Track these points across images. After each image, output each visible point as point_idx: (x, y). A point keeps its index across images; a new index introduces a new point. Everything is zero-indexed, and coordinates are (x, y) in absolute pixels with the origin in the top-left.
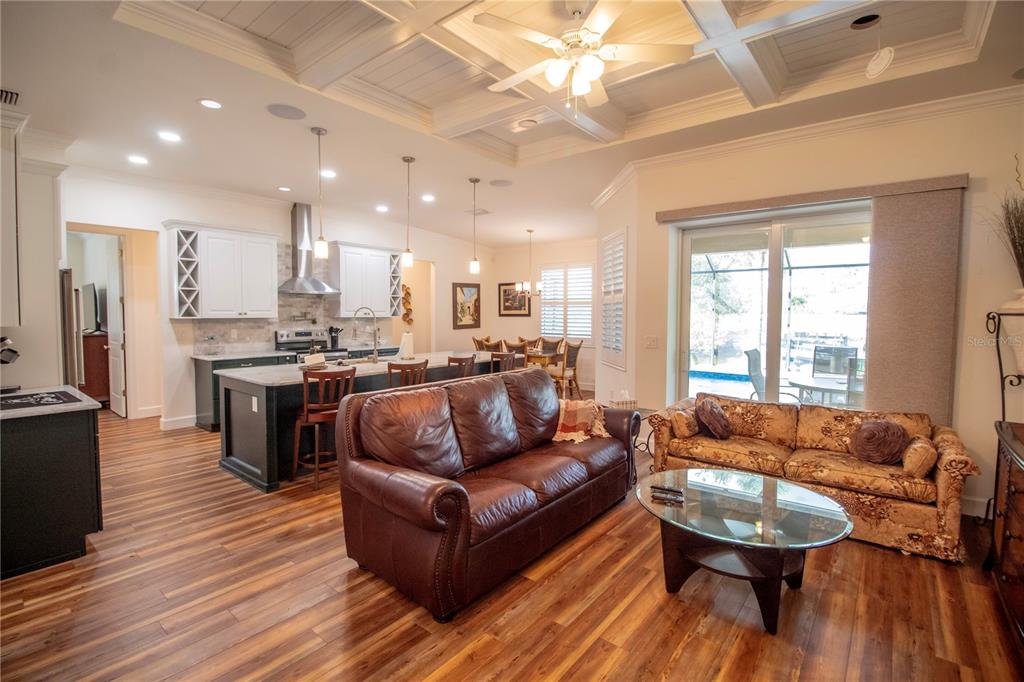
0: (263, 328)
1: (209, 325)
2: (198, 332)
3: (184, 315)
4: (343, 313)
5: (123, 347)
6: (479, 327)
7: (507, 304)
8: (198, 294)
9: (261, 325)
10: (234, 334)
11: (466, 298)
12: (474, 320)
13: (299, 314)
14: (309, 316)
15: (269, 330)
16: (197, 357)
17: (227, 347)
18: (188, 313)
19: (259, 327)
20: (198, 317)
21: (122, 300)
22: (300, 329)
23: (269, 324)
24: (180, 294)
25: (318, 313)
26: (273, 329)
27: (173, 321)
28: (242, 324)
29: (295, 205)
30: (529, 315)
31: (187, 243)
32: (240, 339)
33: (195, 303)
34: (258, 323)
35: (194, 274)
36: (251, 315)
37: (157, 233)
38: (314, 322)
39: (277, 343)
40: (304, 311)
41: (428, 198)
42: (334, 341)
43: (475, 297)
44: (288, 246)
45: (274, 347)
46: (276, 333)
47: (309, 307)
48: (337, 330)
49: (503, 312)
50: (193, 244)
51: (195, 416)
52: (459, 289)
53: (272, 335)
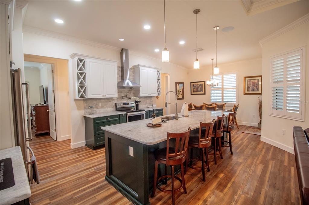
0: (111, 102)
1: (90, 101)
2: (85, 105)
3: (80, 97)
4: (141, 95)
5: (54, 111)
6: (184, 99)
7: (194, 90)
8: (86, 87)
9: (110, 100)
10: (100, 104)
11: (180, 87)
12: (182, 96)
13: (123, 96)
14: (128, 96)
15: (113, 103)
16: (86, 116)
17: (98, 111)
18: (82, 96)
19: (109, 102)
20: (86, 98)
21: (54, 91)
22: (125, 102)
23: (113, 100)
24: (78, 87)
25: (131, 95)
26: (115, 102)
27: (75, 100)
28: (103, 100)
29: (122, 49)
30: (205, 94)
31: (81, 64)
32: (102, 107)
33: (84, 91)
34: (109, 100)
35: (84, 78)
36: (108, 96)
37: (68, 60)
38: (130, 99)
39: (116, 108)
40: (126, 94)
41: (182, 43)
42: (137, 106)
43: (183, 87)
44: (119, 67)
45: (115, 110)
46: (116, 104)
47: (127, 92)
48: (138, 102)
49: (192, 93)
50: (83, 65)
51: (85, 141)
52: (177, 84)
53: (114, 105)
